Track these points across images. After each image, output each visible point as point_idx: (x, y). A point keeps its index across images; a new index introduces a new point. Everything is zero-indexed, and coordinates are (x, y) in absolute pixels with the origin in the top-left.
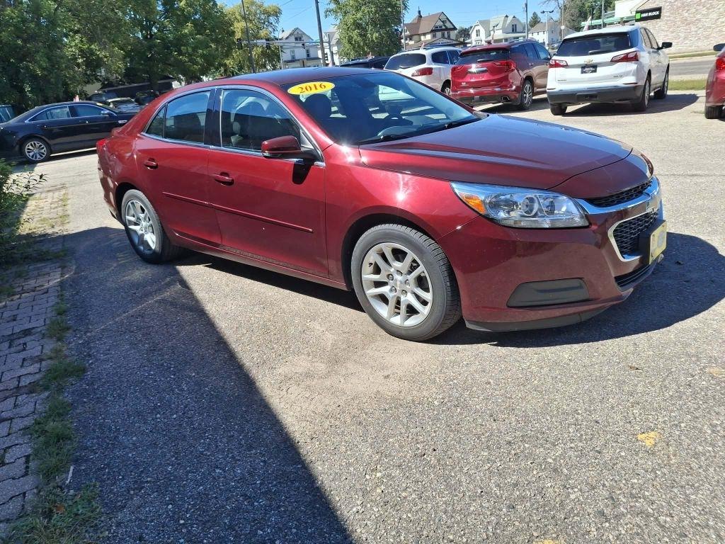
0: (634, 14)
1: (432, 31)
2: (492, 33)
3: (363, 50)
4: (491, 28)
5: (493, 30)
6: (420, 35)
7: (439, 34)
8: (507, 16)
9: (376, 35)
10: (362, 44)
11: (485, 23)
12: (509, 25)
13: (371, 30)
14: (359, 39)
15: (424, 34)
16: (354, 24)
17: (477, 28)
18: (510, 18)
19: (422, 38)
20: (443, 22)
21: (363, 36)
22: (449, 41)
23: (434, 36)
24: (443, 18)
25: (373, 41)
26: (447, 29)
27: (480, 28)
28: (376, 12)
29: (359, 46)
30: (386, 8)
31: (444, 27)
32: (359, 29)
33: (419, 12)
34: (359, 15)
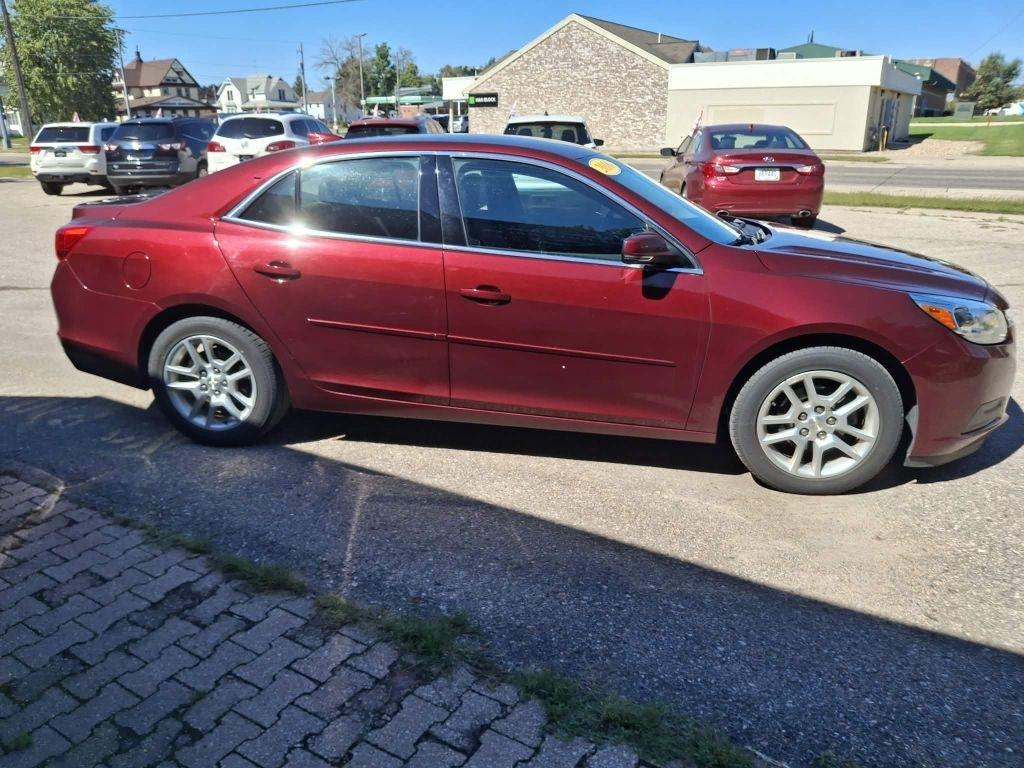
0: (467, 97)
1: (161, 85)
2: (250, 97)
3: (52, 101)
4: (249, 91)
5: (252, 93)
6: (142, 88)
7: (173, 90)
8: (270, 77)
9: (71, 80)
10: (48, 91)
11: (240, 83)
12: (274, 88)
13: (64, 71)
14: (42, 82)
15: (150, 88)
16: (30, 57)
17: (227, 88)
18: (275, 81)
19: (146, 93)
20: (178, 73)
21: (50, 78)
22: (190, 102)
23: (165, 92)
24: (178, 68)
25: (67, 88)
26: (184, 84)
27: (232, 88)
28: (70, 44)
29: (43, 93)
30: (88, 40)
31: (179, 81)
32: (39, 65)
33: (138, 54)
34: (39, 44)
